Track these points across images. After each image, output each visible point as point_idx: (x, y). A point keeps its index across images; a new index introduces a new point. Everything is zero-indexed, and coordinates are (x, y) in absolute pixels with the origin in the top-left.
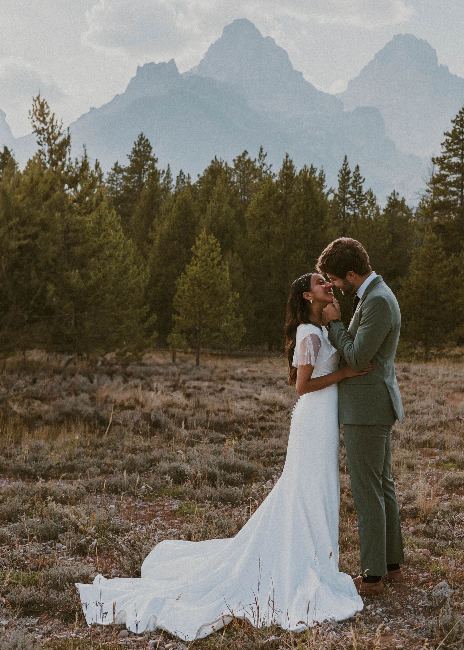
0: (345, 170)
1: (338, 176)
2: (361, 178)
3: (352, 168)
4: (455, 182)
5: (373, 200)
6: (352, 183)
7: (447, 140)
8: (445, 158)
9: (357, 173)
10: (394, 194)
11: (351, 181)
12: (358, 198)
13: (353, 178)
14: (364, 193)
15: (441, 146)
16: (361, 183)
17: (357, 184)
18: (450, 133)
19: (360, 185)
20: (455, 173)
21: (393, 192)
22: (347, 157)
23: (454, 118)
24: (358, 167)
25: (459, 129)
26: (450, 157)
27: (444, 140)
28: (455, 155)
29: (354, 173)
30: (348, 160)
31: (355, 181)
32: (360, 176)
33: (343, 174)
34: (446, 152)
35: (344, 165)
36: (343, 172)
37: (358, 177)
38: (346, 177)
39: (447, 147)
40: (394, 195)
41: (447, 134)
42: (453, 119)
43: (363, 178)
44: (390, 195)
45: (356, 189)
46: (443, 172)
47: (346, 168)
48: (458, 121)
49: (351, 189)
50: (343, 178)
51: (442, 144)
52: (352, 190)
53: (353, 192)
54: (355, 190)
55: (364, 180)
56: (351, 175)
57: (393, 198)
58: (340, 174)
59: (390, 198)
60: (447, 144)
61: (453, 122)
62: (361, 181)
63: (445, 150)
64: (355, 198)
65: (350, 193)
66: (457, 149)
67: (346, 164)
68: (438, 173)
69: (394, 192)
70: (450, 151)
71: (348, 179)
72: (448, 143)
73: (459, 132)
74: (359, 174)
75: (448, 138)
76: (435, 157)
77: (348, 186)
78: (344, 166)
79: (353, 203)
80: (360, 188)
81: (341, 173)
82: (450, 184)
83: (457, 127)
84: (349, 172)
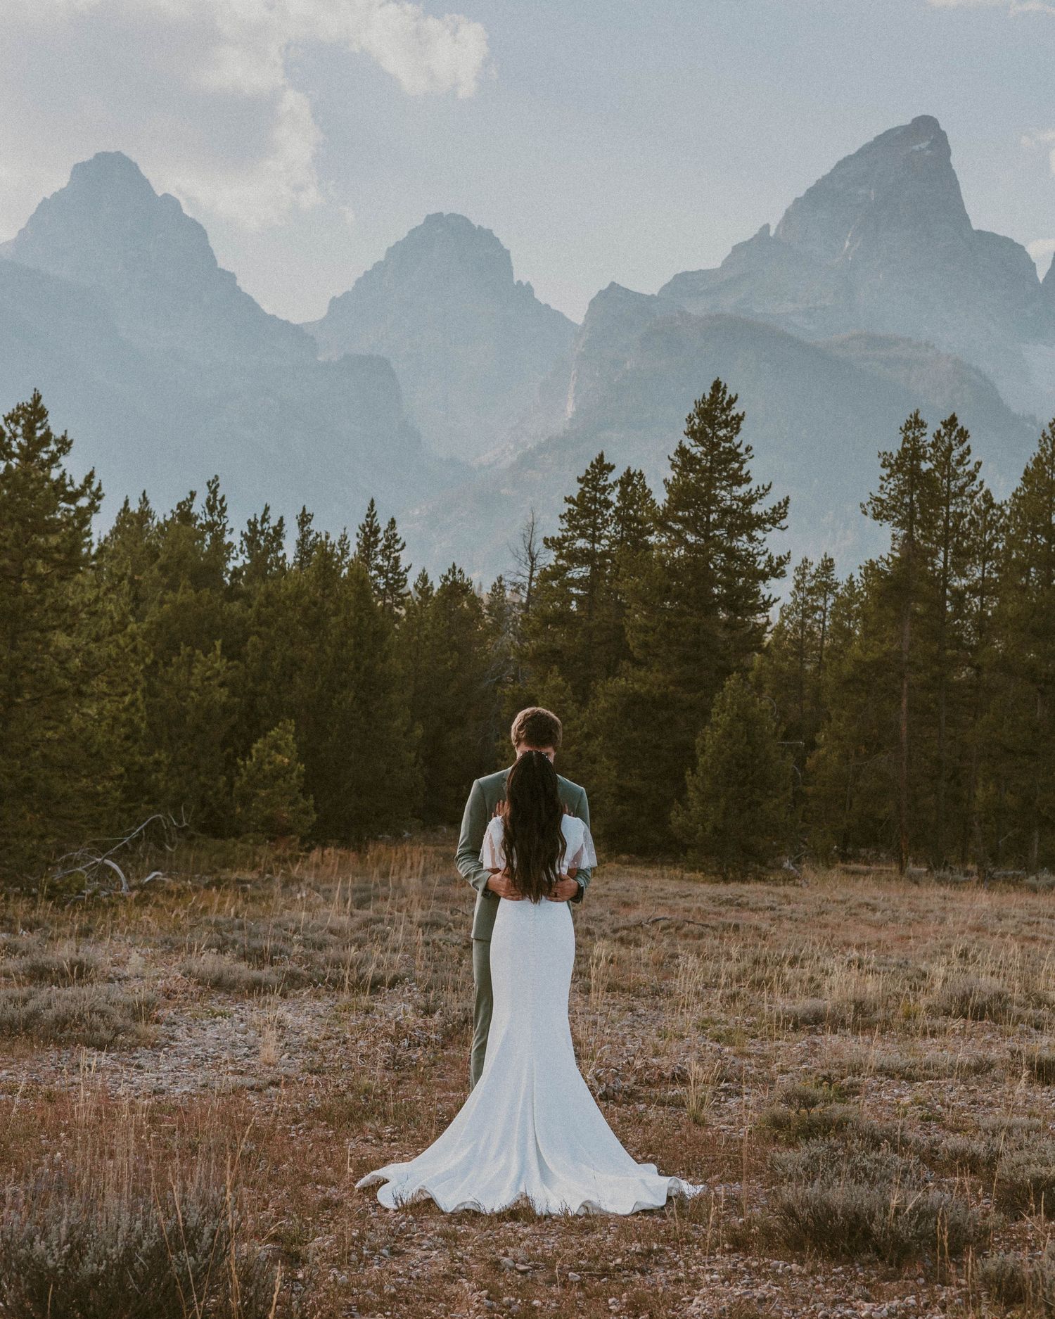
0: (370, 526)
1: (358, 535)
2: (397, 541)
3: (383, 523)
4: (581, 580)
5: (428, 589)
6: (381, 550)
7: (569, 510)
8: (565, 539)
9: (391, 533)
10: (453, 570)
11: (380, 546)
12: (392, 578)
13: (384, 541)
14: (402, 569)
15: (559, 520)
16: (398, 551)
17: (391, 553)
18: (575, 497)
19: (397, 554)
20: (581, 564)
21: (451, 567)
22: (375, 503)
23: (582, 474)
24: (393, 522)
25: (589, 492)
26: (573, 538)
27: (566, 511)
28: (582, 535)
29: (386, 531)
30: (375, 508)
31: (388, 547)
32: (398, 537)
33: (366, 533)
34: (567, 530)
35: (368, 516)
36: (367, 529)
37: (392, 540)
38: (372, 539)
39: (569, 521)
40: (454, 574)
41: (569, 500)
42: (580, 477)
43: (402, 542)
44: (446, 573)
45: (388, 560)
46: (561, 562)
47: (372, 521)
48: (588, 480)
49: (379, 560)
50: (366, 538)
51: (561, 517)
52: (381, 563)
53: (382, 567)
54: (386, 563)
55: (404, 545)
56: (381, 535)
57: (450, 577)
58: (360, 532)
59: (446, 579)
60: (570, 517)
61: (580, 480)
62: (397, 547)
63: (566, 526)
64: (386, 577)
65: (379, 568)
66: (586, 527)
67: (371, 515)
68: (553, 563)
69: (454, 567)
70: (574, 528)
71: (376, 542)
72: (571, 515)
73: (590, 498)
74: (395, 535)
75: (571, 506)
76: (549, 537)
77: (376, 555)
78: (369, 519)
79: (382, 587)
80: (397, 559)
81: (363, 531)
82: (573, 582)
83: (587, 489)
84: (377, 531)
